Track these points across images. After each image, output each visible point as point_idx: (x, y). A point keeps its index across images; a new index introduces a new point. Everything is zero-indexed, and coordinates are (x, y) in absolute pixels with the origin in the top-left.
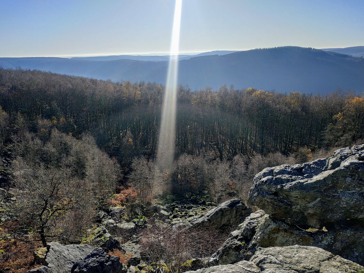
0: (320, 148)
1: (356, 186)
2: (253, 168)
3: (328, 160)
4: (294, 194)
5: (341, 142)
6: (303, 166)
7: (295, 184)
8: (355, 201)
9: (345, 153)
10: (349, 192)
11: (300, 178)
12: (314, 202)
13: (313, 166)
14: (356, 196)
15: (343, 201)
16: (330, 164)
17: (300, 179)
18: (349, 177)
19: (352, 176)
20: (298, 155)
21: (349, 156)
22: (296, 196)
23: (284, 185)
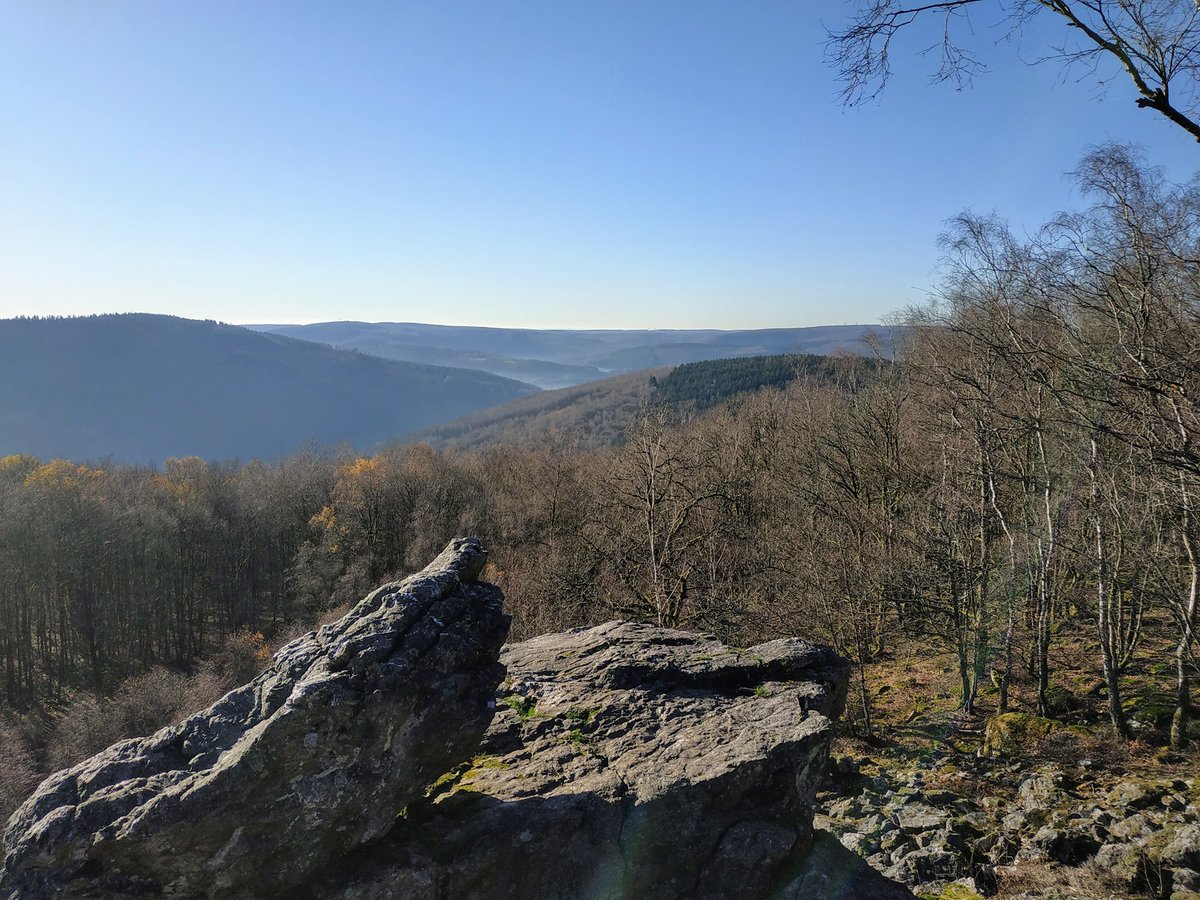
0: (289, 621)
1: (335, 752)
2: (67, 751)
3: (257, 688)
4: (154, 844)
5: (344, 590)
6: (183, 729)
7: (152, 809)
8: (341, 797)
9: (300, 653)
10: (321, 775)
11: (172, 777)
12: (227, 848)
13: (217, 721)
14: (342, 781)
15: (311, 811)
16: (264, 699)
17: (173, 779)
18: (311, 731)
19: (317, 726)
20: (224, 662)
21: (313, 660)
22: (163, 848)
23: (115, 824)
